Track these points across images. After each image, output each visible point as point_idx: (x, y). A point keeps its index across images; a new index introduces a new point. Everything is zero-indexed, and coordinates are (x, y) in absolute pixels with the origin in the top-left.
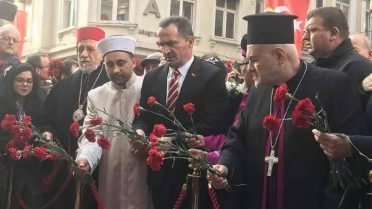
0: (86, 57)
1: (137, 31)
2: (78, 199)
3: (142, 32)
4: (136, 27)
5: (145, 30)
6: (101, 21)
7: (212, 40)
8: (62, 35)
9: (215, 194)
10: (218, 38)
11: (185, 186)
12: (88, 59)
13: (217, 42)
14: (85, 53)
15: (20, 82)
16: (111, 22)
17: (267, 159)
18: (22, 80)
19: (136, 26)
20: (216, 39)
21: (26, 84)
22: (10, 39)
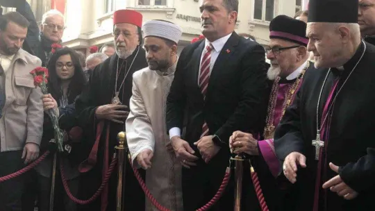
0: (122, 42)
1: (175, 15)
2: (120, 182)
3: (180, 17)
4: (173, 12)
5: (183, 14)
6: (139, 6)
7: (251, 24)
8: (101, 20)
9: (257, 179)
10: (257, 21)
11: (228, 170)
12: (124, 44)
13: (256, 25)
14: (121, 37)
15: (60, 66)
16: (148, 6)
17: (314, 142)
18: (62, 64)
19: (174, 10)
20: (256, 23)
21: (65, 68)
22: (54, 26)
